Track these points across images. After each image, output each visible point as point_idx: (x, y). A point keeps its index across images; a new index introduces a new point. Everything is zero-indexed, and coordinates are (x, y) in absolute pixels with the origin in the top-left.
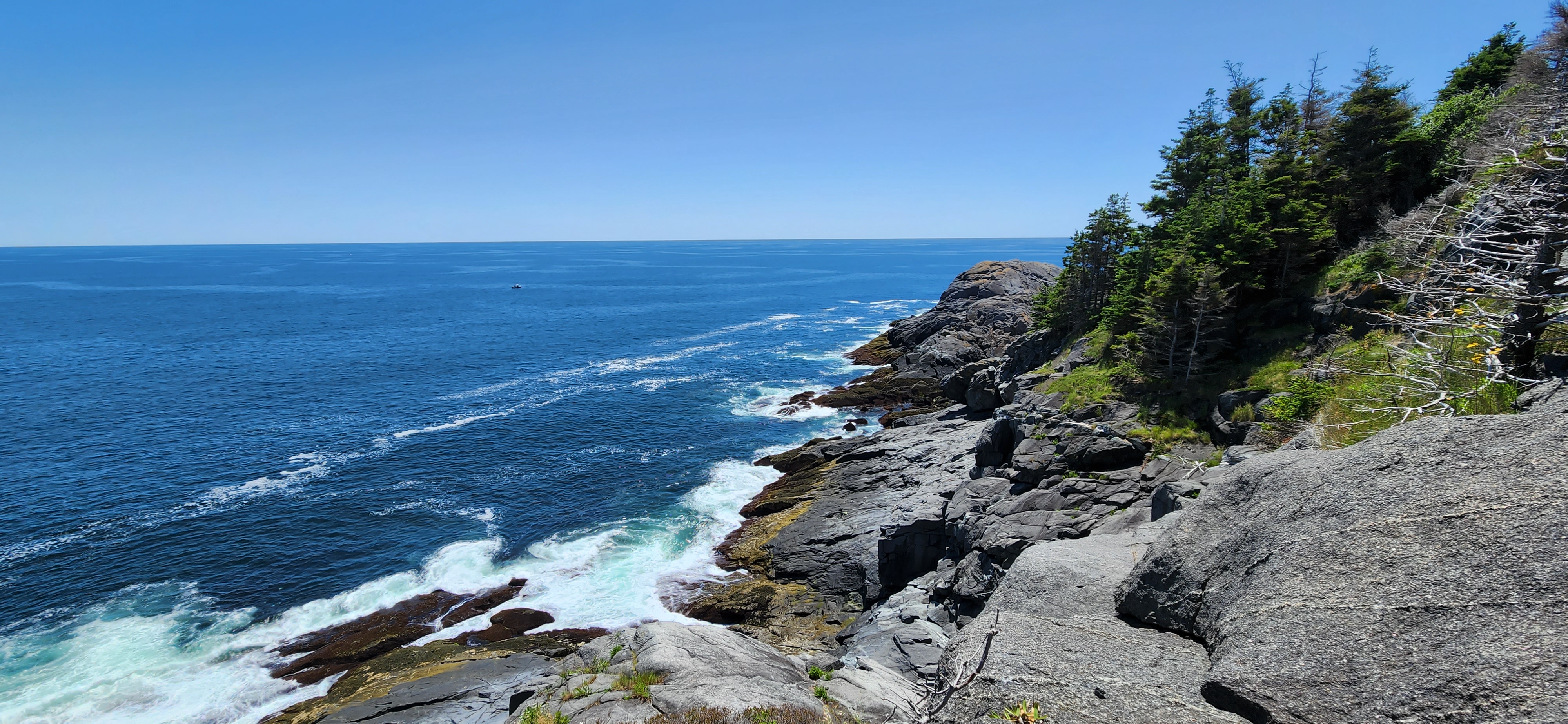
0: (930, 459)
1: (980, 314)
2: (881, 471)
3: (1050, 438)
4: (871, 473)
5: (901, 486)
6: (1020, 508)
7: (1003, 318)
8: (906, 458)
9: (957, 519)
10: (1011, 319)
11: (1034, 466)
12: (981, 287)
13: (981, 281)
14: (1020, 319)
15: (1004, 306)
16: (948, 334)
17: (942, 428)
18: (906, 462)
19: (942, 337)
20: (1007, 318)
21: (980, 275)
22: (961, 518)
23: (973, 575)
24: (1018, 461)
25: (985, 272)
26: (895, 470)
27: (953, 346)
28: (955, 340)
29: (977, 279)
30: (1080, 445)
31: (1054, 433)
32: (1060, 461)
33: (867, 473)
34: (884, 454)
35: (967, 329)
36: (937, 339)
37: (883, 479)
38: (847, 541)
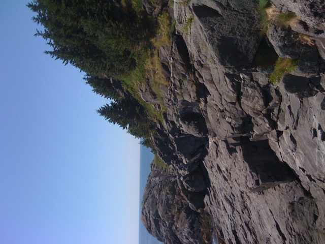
0: (230, 197)
1: (166, 213)
2: (243, 228)
3: (181, 84)
4: (245, 234)
5: (248, 210)
6: (214, 85)
7: (168, 200)
8: (233, 213)
9: (232, 126)
10: (168, 196)
11: (194, 88)
12: (154, 218)
13: (151, 219)
14: (168, 191)
15: (162, 201)
16: (176, 226)
17: (217, 201)
18: (235, 212)
19: (178, 229)
20: (168, 198)
21: (148, 220)
22: (230, 123)
23: (252, 101)
24: (194, 97)
25: (146, 217)
26: (241, 218)
27: (182, 222)
28: (179, 222)
29: (150, 221)
30: (180, 67)
31: (178, 84)
32: (189, 75)
33: (246, 237)
34: (235, 231)
35: (173, 216)
36: (179, 232)
37: (247, 225)
38: (280, 227)
